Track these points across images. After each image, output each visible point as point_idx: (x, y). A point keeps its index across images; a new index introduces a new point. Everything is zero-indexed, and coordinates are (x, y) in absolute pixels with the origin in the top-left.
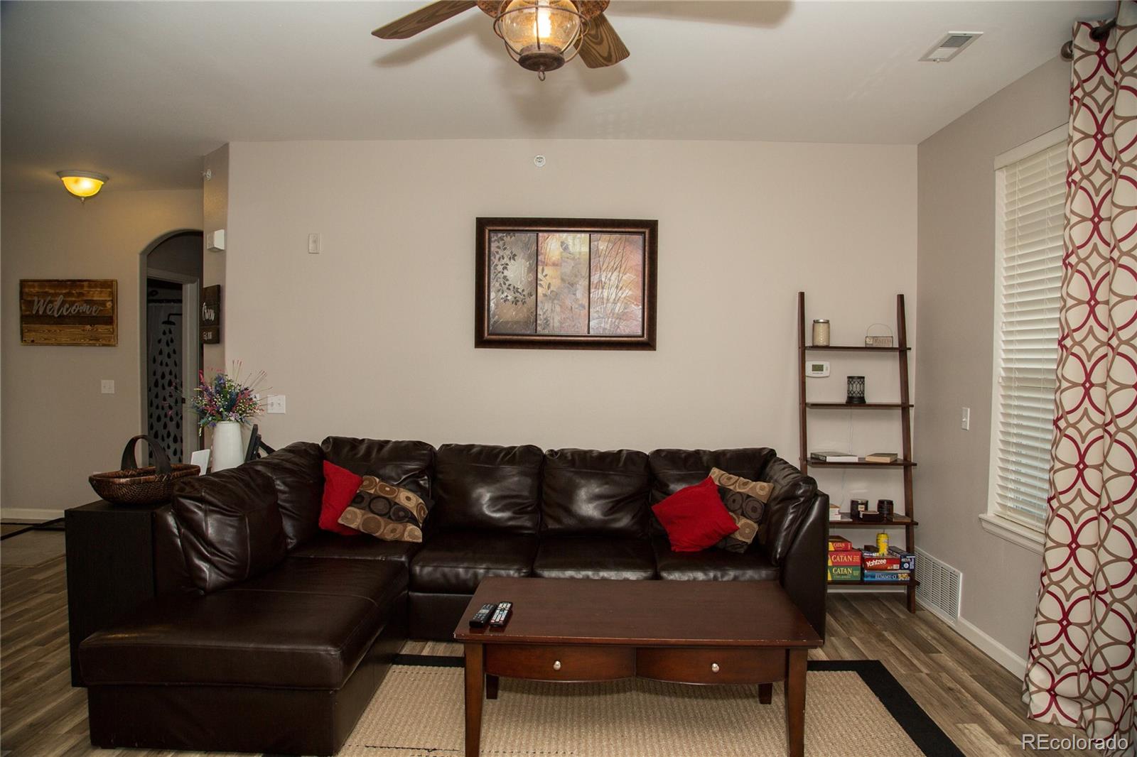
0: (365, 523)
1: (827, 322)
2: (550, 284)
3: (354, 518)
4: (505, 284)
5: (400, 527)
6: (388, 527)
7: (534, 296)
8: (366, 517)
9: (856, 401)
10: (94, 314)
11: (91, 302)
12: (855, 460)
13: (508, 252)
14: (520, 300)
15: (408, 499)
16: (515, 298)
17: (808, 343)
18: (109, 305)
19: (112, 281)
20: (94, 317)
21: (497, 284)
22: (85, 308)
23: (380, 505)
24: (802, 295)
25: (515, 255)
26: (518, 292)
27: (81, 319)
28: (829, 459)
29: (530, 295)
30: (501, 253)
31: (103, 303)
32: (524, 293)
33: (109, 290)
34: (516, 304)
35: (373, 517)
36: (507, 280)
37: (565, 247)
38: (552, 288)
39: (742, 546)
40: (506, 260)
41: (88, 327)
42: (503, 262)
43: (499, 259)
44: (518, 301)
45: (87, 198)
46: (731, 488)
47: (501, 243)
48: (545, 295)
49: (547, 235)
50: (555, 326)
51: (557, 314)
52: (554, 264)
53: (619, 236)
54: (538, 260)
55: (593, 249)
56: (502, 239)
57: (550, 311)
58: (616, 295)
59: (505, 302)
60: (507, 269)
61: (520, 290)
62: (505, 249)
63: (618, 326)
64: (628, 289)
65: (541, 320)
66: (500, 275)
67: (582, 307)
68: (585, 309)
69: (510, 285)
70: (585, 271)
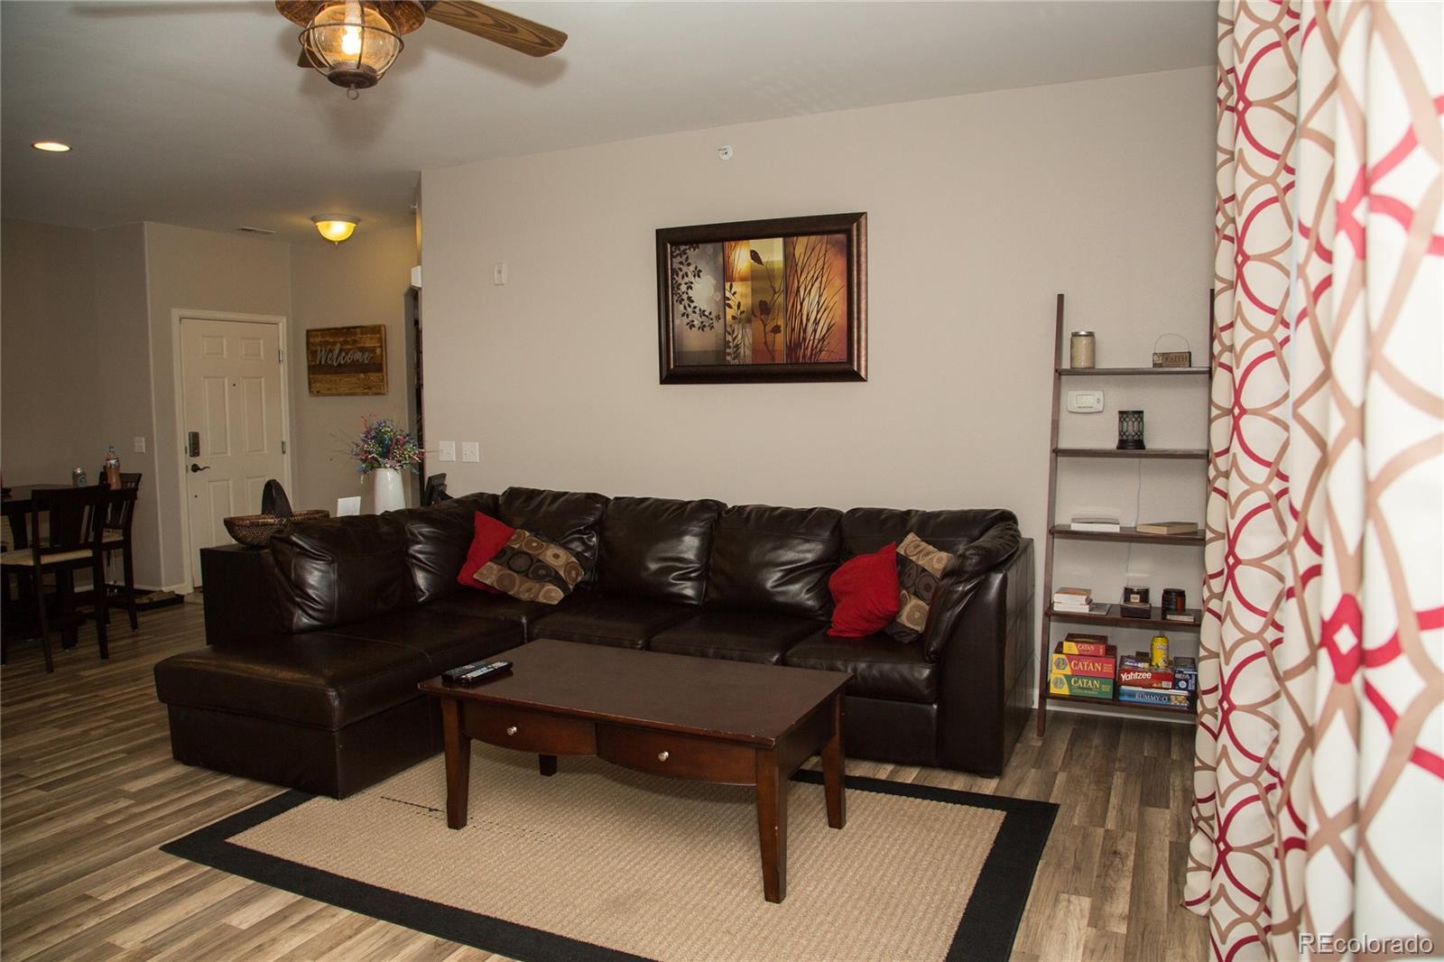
0: (500, 579)
1: (1090, 335)
2: (739, 303)
3: (489, 574)
4: (690, 306)
5: (536, 586)
6: (524, 586)
7: (722, 320)
8: (502, 573)
9: (1132, 444)
10: (366, 362)
11: (363, 350)
12: (1115, 529)
13: (692, 268)
14: (707, 325)
15: (556, 556)
16: (702, 322)
17: (1066, 365)
18: (378, 351)
19: (380, 326)
20: (366, 365)
21: (681, 307)
22: (358, 356)
23: (521, 563)
24: (1061, 298)
25: (700, 271)
26: (704, 315)
27: (357, 368)
28: (1075, 527)
29: (718, 318)
30: (685, 269)
31: (373, 350)
32: (711, 316)
33: (378, 335)
34: (703, 330)
35: (509, 574)
36: (692, 302)
38: (742, 308)
39: (909, 634)
40: (691, 278)
41: (362, 375)
42: (686, 280)
43: (683, 278)
44: (704, 326)
45: (340, 242)
46: (914, 558)
47: (684, 257)
48: (734, 318)
49: (733, 243)
50: (746, 355)
51: (748, 340)
52: (743, 279)
53: (819, 237)
54: (726, 275)
55: (788, 256)
56: (684, 252)
57: (740, 336)
58: (818, 313)
59: (691, 328)
60: (691, 288)
61: (707, 313)
62: (689, 264)
63: (821, 351)
64: (831, 304)
65: (729, 347)
66: (685, 296)
67: (776, 330)
68: (780, 332)
69: (695, 307)
70: (779, 284)
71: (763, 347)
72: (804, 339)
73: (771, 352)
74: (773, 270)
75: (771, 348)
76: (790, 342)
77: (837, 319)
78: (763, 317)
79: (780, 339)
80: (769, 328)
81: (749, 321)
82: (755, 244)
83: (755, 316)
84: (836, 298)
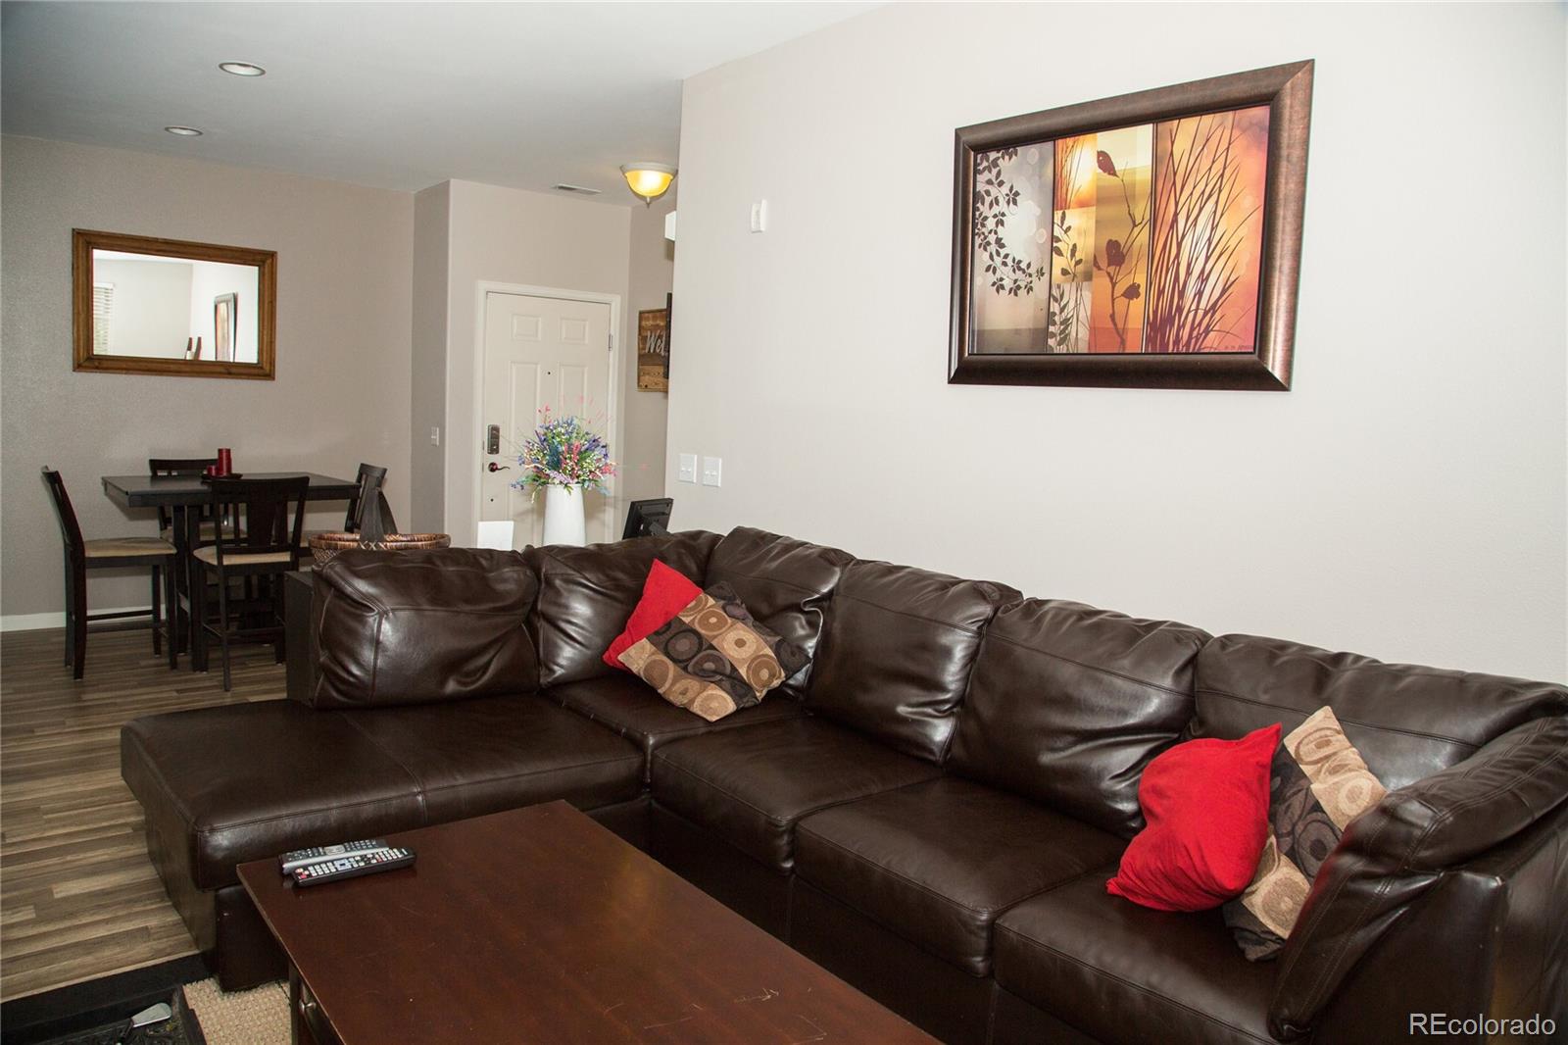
0: (648, 668)
2: (1075, 246)
3: (640, 657)
4: (998, 254)
5: (696, 686)
6: (678, 685)
7: (1046, 276)
8: (655, 657)
13: (1005, 189)
14: (1023, 284)
15: (742, 643)
16: (1016, 281)
21: (986, 255)
23: (683, 645)
25: (1017, 194)
26: (1020, 269)
29: (1041, 273)
30: (994, 191)
32: (1030, 271)
34: (1016, 294)
35: (664, 662)
36: (1002, 246)
37: (1105, 163)
38: (1078, 256)
40: (1003, 207)
42: (996, 210)
43: (991, 207)
44: (1019, 287)
46: (1306, 769)
47: (995, 171)
48: (1065, 272)
49: (1070, 141)
50: (1079, 340)
51: (1085, 312)
52: (1083, 204)
53: (1218, 116)
54: (1057, 199)
55: (1161, 159)
56: (995, 164)
57: (1072, 304)
58: (1207, 258)
59: (998, 291)
60: (1003, 225)
61: (1023, 266)
62: (1001, 184)
63: (1207, 331)
64: (1232, 244)
65: (1054, 324)
66: (992, 238)
67: (1132, 292)
68: (1138, 295)
69: (1006, 256)
70: (1142, 210)
71: (1109, 324)
72: (1180, 309)
73: (1121, 334)
74: (1133, 185)
75: (1120, 326)
76: (1155, 312)
77: (1241, 271)
78: (1111, 269)
79: (1136, 312)
80: (1121, 288)
81: (1088, 277)
82: (1105, 140)
83: (1099, 268)
84: (1243, 232)
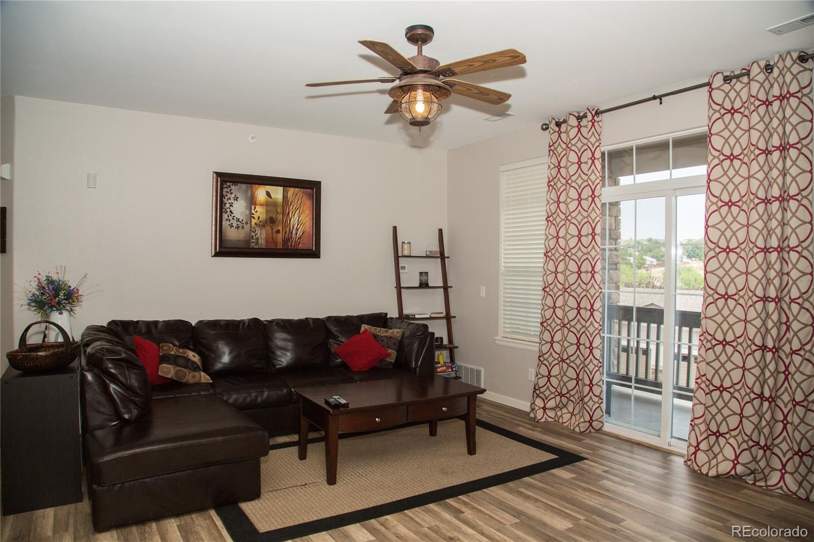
0: (177, 373)
1: (409, 243)
2: (259, 217)
3: (168, 371)
4: (231, 216)
5: (197, 374)
6: (190, 375)
7: (249, 225)
8: (176, 369)
9: (424, 285)
12: (428, 316)
13: (233, 195)
14: (240, 226)
15: (194, 356)
16: (237, 225)
17: (400, 254)
21: (226, 216)
23: (181, 361)
24: (395, 228)
25: (238, 198)
26: (239, 221)
28: (417, 316)
29: (247, 223)
30: (229, 195)
32: (243, 222)
34: (238, 229)
35: (179, 370)
36: (233, 213)
37: (268, 194)
38: (260, 220)
39: (391, 364)
40: (232, 200)
42: (229, 201)
43: (228, 200)
44: (239, 227)
46: (378, 334)
47: (229, 189)
48: (256, 224)
49: (257, 186)
50: (262, 243)
51: (264, 236)
52: (261, 205)
53: (299, 189)
54: (252, 201)
55: (285, 197)
56: (229, 186)
57: (259, 234)
58: (298, 225)
59: (231, 227)
60: (232, 206)
61: (240, 220)
62: (232, 193)
63: (299, 243)
64: (304, 222)
65: (253, 239)
66: (228, 210)
67: (278, 232)
68: (280, 233)
69: (234, 217)
70: (280, 210)
71: (271, 240)
72: (291, 237)
73: (276, 243)
74: (277, 202)
75: (275, 241)
76: (284, 238)
77: (307, 229)
78: (271, 225)
79: (280, 236)
80: (274, 230)
81: (264, 226)
82: (269, 188)
83: (267, 224)
84: (307, 219)
